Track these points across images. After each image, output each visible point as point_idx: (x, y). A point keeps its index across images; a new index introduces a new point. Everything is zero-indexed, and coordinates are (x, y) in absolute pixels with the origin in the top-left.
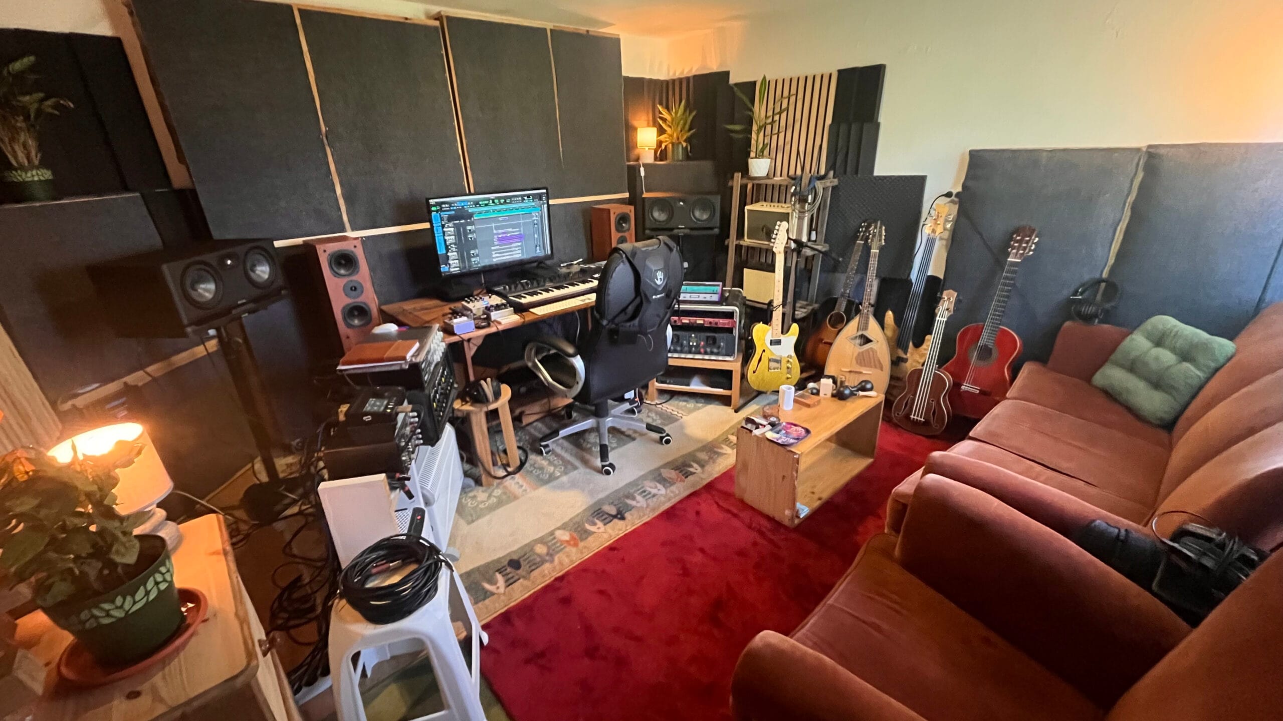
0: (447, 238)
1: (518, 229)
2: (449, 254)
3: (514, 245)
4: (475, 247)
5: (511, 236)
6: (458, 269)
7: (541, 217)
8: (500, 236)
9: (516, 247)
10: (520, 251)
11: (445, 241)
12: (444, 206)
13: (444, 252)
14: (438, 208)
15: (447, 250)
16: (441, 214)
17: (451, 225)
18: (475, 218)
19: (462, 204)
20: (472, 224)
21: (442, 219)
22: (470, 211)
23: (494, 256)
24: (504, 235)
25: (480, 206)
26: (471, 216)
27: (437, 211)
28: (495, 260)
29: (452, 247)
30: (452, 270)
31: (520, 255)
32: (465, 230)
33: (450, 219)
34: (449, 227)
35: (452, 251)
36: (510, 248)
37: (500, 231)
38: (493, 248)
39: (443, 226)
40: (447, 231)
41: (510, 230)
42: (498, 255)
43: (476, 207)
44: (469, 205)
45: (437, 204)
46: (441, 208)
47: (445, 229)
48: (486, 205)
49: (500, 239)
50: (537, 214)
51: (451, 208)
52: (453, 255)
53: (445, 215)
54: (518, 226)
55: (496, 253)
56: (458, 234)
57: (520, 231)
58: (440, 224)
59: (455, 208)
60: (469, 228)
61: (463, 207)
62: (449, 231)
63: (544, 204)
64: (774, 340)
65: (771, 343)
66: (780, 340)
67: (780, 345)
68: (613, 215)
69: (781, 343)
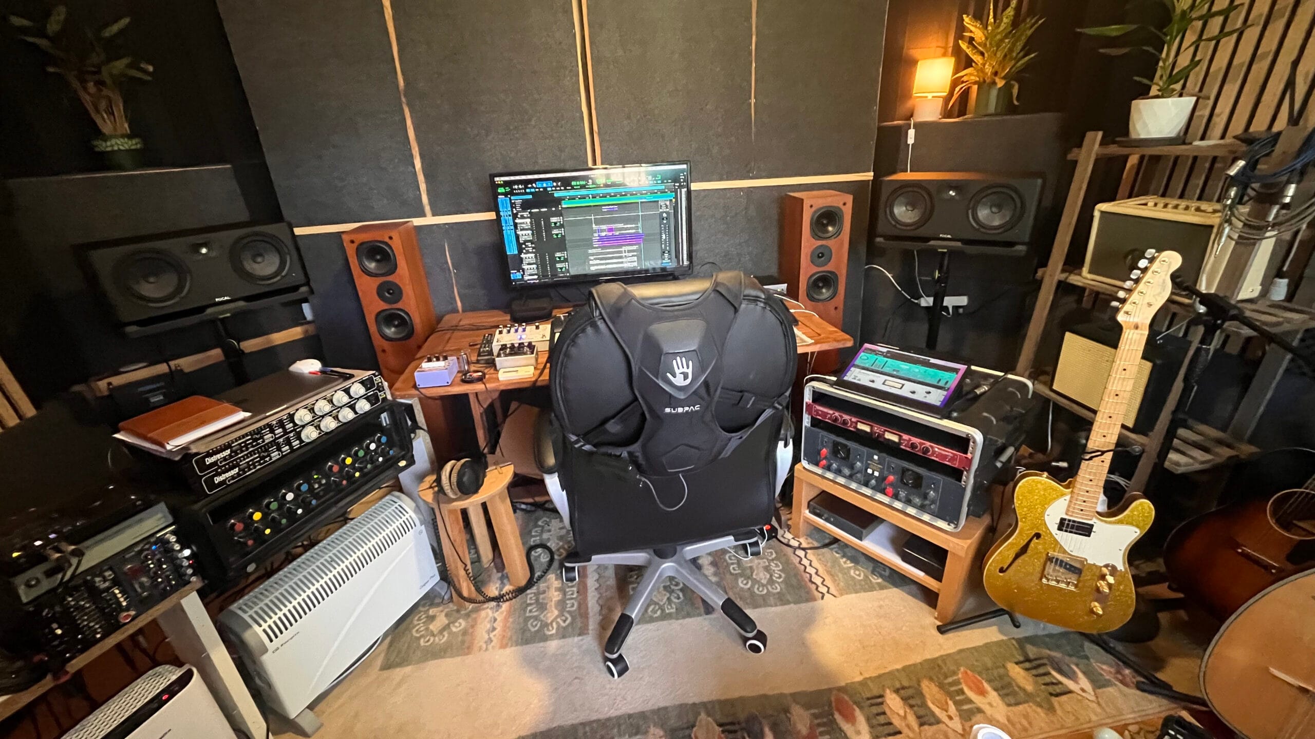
0: (519, 233)
1: (634, 226)
2: (523, 256)
3: (623, 249)
4: (563, 248)
5: (620, 234)
6: (536, 277)
7: (675, 209)
8: (603, 234)
9: (629, 251)
10: (635, 258)
11: (517, 237)
12: (516, 187)
13: (516, 252)
14: (508, 189)
15: (520, 251)
16: (512, 198)
17: (525, 214)
18: (564, 206)
19: (545, 185)
20: (559, 214)
21: (513, 206)
22: (556, 195)
23: (591, 262)
24: (610, 234)
25: (573, 188)
26: (559, 201)
27: (506, 194)
28: (593, 268)
29: (527, 246)
30: (526, 278)
31: (635, 264)
32: (548, 223)
33: (526, 205)
34: (522, 217)
35: (528, 252)
36: (621, 252)
37: (604, 227)
38: (590, 251)
39: (515, 216)
40: (521, 223)
41: (621, 225)
42: (598, 262)
43: (565, 189)
44: (555, 187)
45: (506, 184)
46: (513, 189)
47: (517, 221)
48: (583, 187)
49: (601, 239)
50: (668, 203)
51: (528, 190)
52: (528, 257)
53: (518, 200)
54: (634, 220)
55: (596, 259)
56: (536, 228)
57: (637, 228)
58: (510, 213)
59: (533, 190)
60: (553, 220)
61: (545, 189)
62: (523, 223)
63: (681, 187)
64: (1074, 521)
65: (1063, 525)
66: (1092, 526)
67: (1089, 536)
68: (814, 209)
69: (1092, 533)
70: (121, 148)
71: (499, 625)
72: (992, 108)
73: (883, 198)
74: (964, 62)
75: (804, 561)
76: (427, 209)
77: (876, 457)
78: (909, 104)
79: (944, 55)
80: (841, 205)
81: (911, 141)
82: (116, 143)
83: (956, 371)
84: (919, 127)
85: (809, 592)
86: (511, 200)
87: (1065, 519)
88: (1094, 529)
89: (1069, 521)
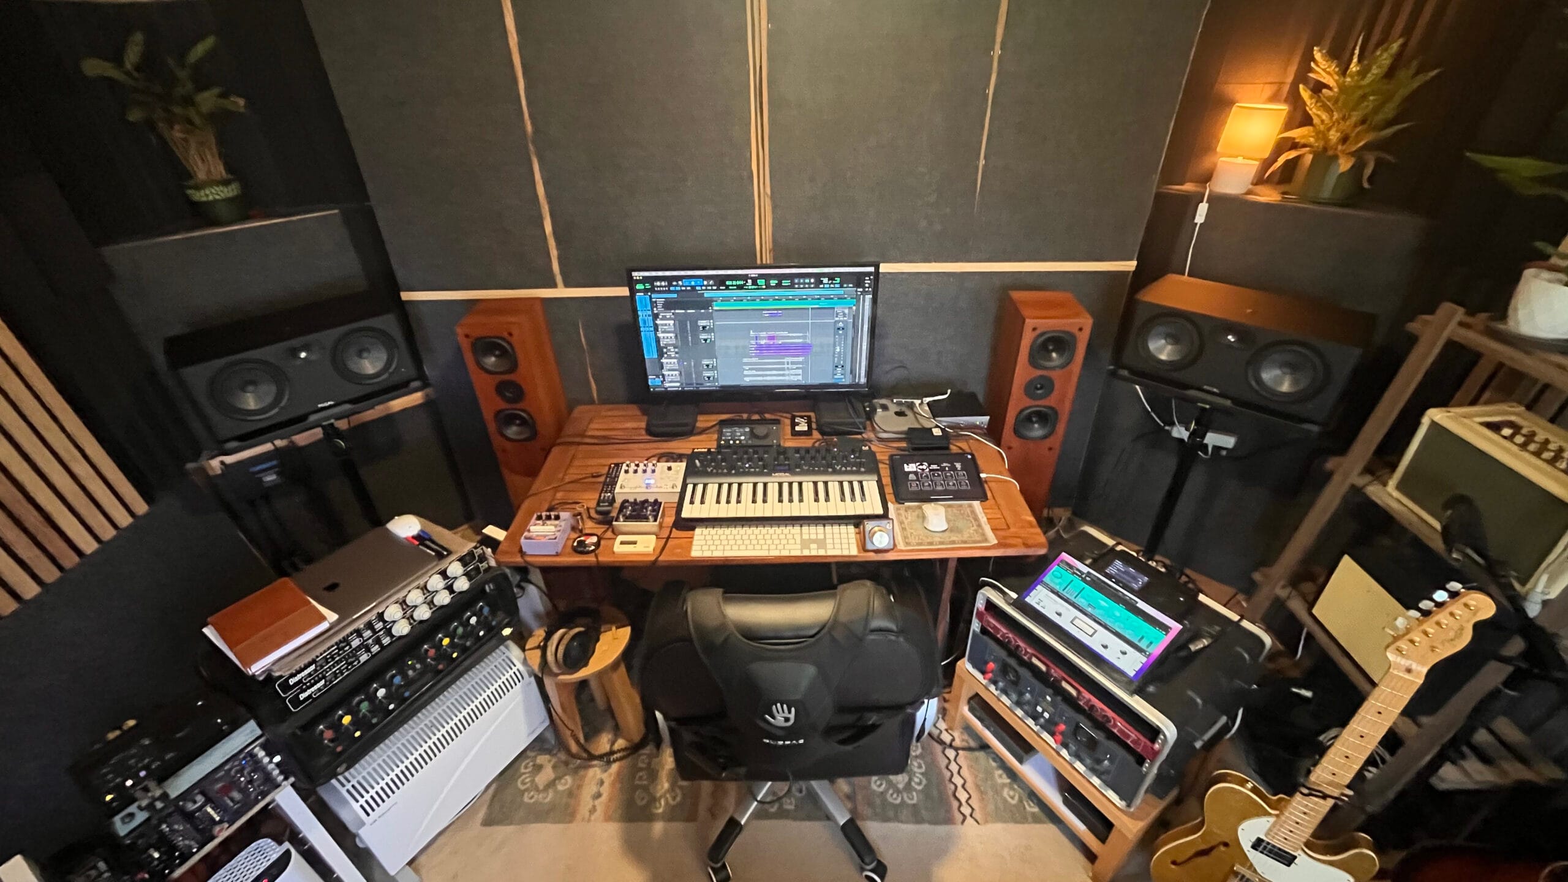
0: (660, 335)
1: (801, 334)
2: (663, 360)
3: (786, 360)
4: (712, 356)
5: (783, 343)
6: (678, 384)
7: (855, 318)
8: (763, 342)
9: (793, 363)
10: (800, 371)
11: (658, 340)
12: (658, 284)
13: (655, 356)
14: (648, 286)
15: (661, 354)
16: (653, 296)
17: (668, 315)
18: (715, 308)
19: (693, 283)
20: (709, 317)
21: (654, 304)
22: (706, 295)
23: (746, 373)
24: (771, 342)
25: (727, 288)
26: (707, 304)
27: (645, 291)
28: (747, 379)
29: (669, 350)
30: (667, 385)
31: (800, 378)
32: (695, 326)
33: (669, 305)
34: (664, 318)
35: (670, 357)
36: (783, 363)
37: (763, 334)
38: (745, 360)
39: (656, 316)
40: (662, 325)
41: (785, 333)
42: (754, 372)
43: (718, 289)
44: (706, 286)
45: (645, 280)
46: (653, 286)
47: (658, 322)
48: (740, 287)
49: (760, 348)
50: (846, 311)
51: (672, 288)
52: (670, 362)
53: (659, 298)
54: (802, 328)
55: (750, 369)
56: (681, 330)
57: (805, 337)
58: (650, 313)
59: (678, 288)
60: (702, 323)
61: (693, 288)
62: (666, 325)
63: (864, 293)
64: (1274, 846)
65: (1258, 844)
66: (1295, 857)
67: (1289, 865)
68: (1038, 332)
69: (1293, 864)
70: (217, 197)
71: (605, 790)
72: (1326, 193)
73: (1138, 322)
74: (1300, 117)
75: (954, 767)
76: (559, 279)
77: (1048, 698)
78: (1207, 162)
79: (1274, 98)
80: (1075, 331)
81: (1200, 218)
82: (211, 192)
83: (1166, 628)
84: (1217, 201)
85: (949, 810)
86: (651, 298)
87: (1262, 841)
88: (1296, 861)
89: (1268, 843)
